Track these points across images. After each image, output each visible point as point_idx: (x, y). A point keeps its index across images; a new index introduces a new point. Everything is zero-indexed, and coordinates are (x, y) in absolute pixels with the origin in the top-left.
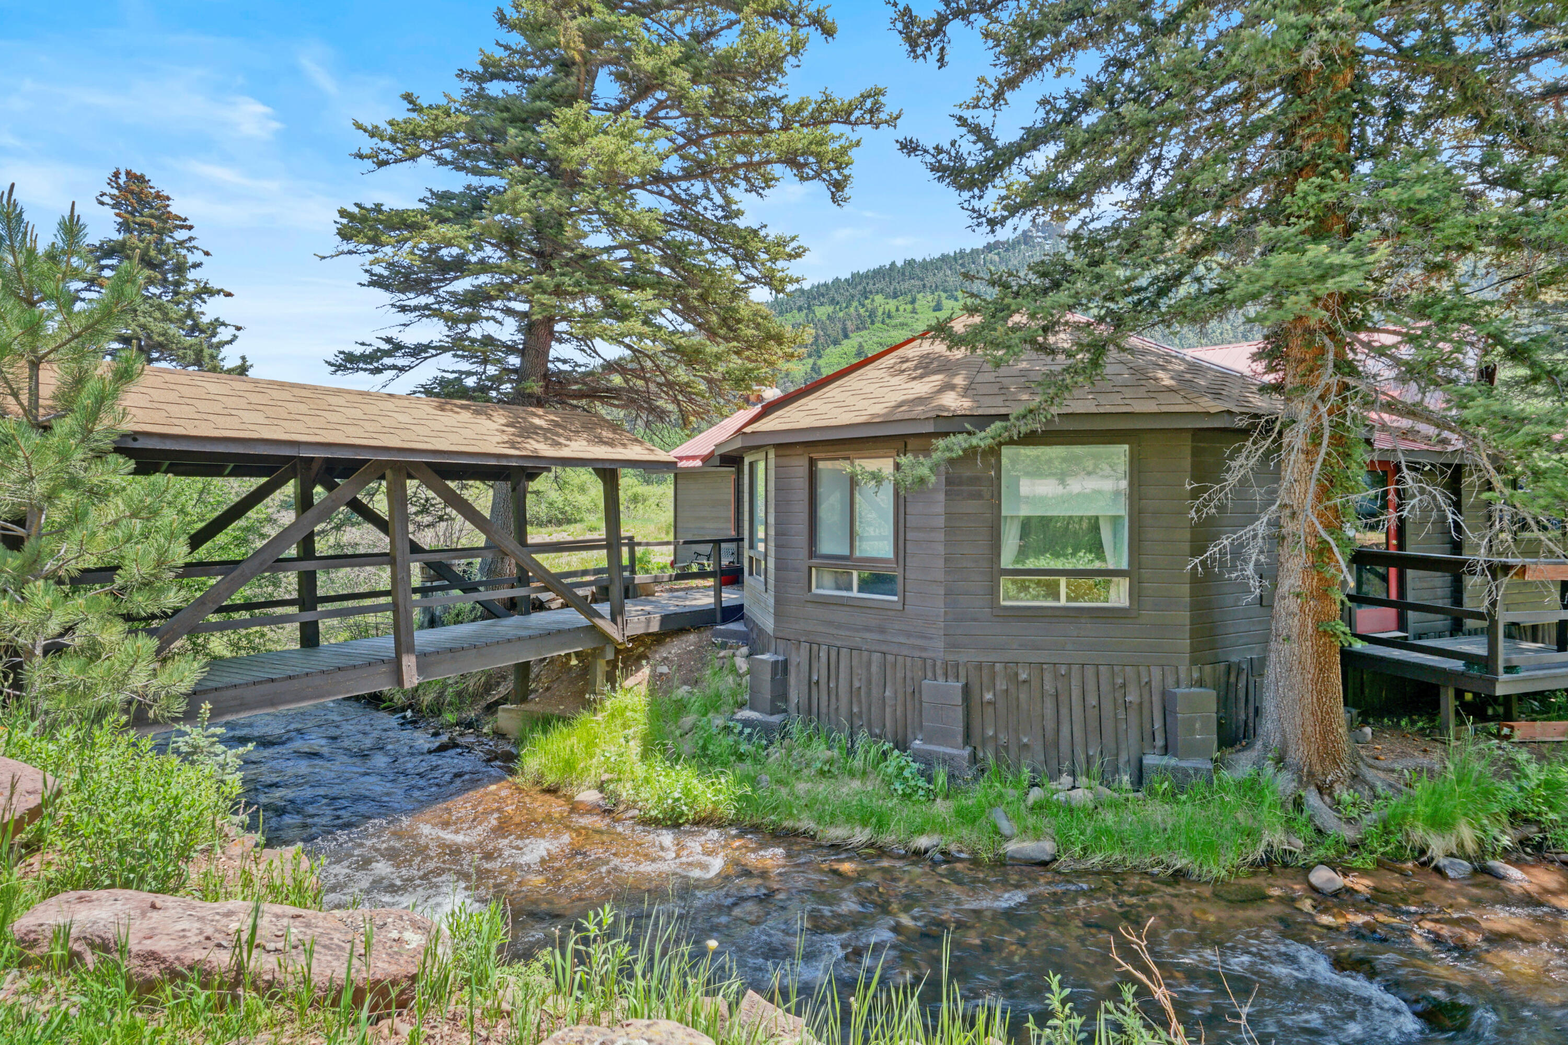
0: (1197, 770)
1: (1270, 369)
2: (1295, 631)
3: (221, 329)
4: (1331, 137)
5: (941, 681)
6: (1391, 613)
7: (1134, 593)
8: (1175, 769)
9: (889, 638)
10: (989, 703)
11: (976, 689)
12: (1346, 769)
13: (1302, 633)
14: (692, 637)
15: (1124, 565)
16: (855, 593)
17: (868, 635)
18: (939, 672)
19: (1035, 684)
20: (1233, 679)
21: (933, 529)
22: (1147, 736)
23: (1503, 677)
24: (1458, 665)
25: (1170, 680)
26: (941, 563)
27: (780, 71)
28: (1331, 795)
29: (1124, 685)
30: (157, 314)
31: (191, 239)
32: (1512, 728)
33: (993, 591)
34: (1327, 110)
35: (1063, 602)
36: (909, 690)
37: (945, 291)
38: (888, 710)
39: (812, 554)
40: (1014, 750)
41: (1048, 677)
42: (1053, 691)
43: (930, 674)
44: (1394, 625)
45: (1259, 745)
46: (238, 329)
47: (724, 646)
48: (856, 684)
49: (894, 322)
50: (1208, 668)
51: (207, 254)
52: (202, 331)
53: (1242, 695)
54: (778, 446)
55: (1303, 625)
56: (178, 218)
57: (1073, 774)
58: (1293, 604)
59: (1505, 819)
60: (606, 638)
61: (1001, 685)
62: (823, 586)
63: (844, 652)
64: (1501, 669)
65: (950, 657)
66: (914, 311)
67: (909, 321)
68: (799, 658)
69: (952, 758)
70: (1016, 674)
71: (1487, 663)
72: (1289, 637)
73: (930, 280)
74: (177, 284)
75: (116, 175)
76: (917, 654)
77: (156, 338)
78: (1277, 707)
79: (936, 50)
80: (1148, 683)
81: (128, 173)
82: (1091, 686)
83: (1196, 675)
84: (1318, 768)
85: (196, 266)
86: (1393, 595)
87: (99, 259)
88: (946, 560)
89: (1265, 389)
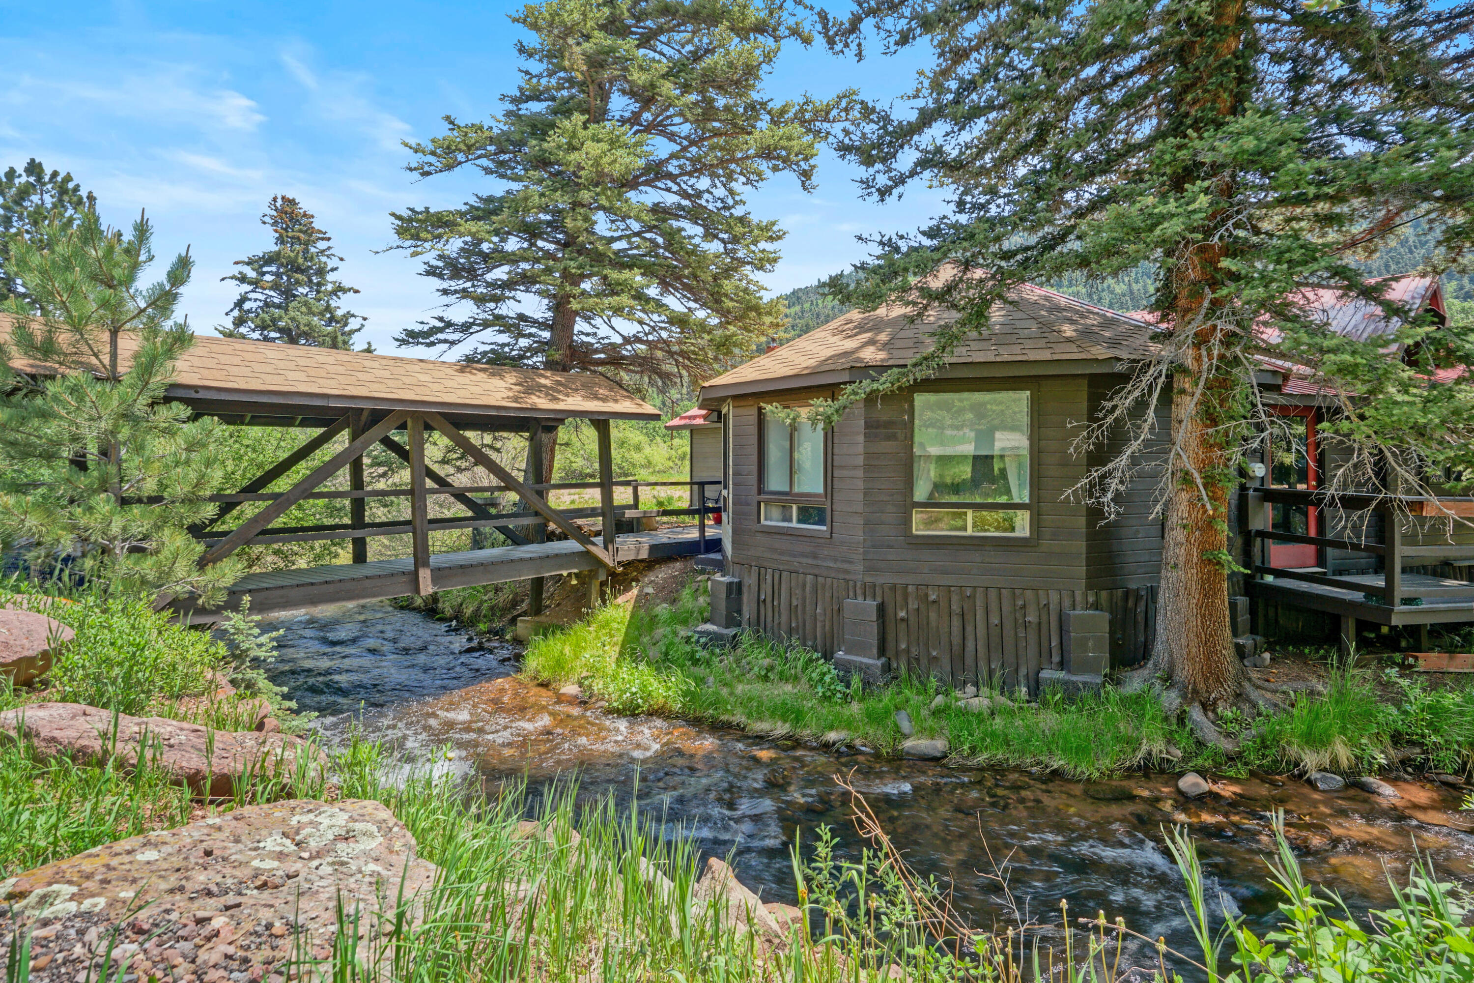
0: (1085, 684)
1: (1163, 319)
2: (1182, 559)
3: (351, 320)
4: (1214, 102)
5: (860, 600)
6: (1311, 549)
7: (1036, 523)
8: (1066, 683)
9: (820, 563)
10: (902, 620)
11: (890, 610)
12: (1230, 687)
13: (1187, 562)
14: (678, 565)
15: (1026, 499)
16: (794, 524)
17: (805, 560)
18: (859, 591)
19: (943, 604)
20: (1131, 603)
21: (855, 467)
22: (1045, 653)
23: (1399, 608)
24: (1359, 596)
25: (1067, 603)
26: (861, 497)
27: (757, 78)
28: (1214, 711)
29: (1024, 607)
30: (304, 309)
31: (329, 248)
32: (1416, 658)
33: (908, 522)
34: (1210, 77)
35: (970, 532)
36: (836, 607)
38: (819, 625)
39: (761, 490)
40: (924, 661)
41: (955, 598)
42: (958, 611)
43: (851, 594)
44: (1312, 561)
45: (1150, 664)
46: (365, 319)
47: (703, 572)
48: (794, 603)
50: (1104, 594)
51: (342, 259)
52: (337, 322)
53: (1141, 618)
54: (735, 398)
55: (1189, 554)
56: (320, 232)
57: (976, 685)
58: (1181, 534)
59: (1387, 739)
60: (599, 563)
61: (913, 605)
62: (771, 519)
63: (785, 574)
64: (1397, 600)
65: (868, 579)
68: (750, 581)
69: (868, 666)
70: (926, 595)
71: (1386, 595)
72: (1176, 566)
74: (319, 284)
75: (275, 199)
76: (841, 576)
77: (302, 328)
78: (1166, 629)
79: (854, 46)
80: (1047, 605)
81: (283, 198)
82: (994, 606)
83: (1091, 599)
84: (1201, 686)
85: (334, 270)
86: (1313, 533)
87: (261, 266)
88: (865, 494)
89: (1155, 337)
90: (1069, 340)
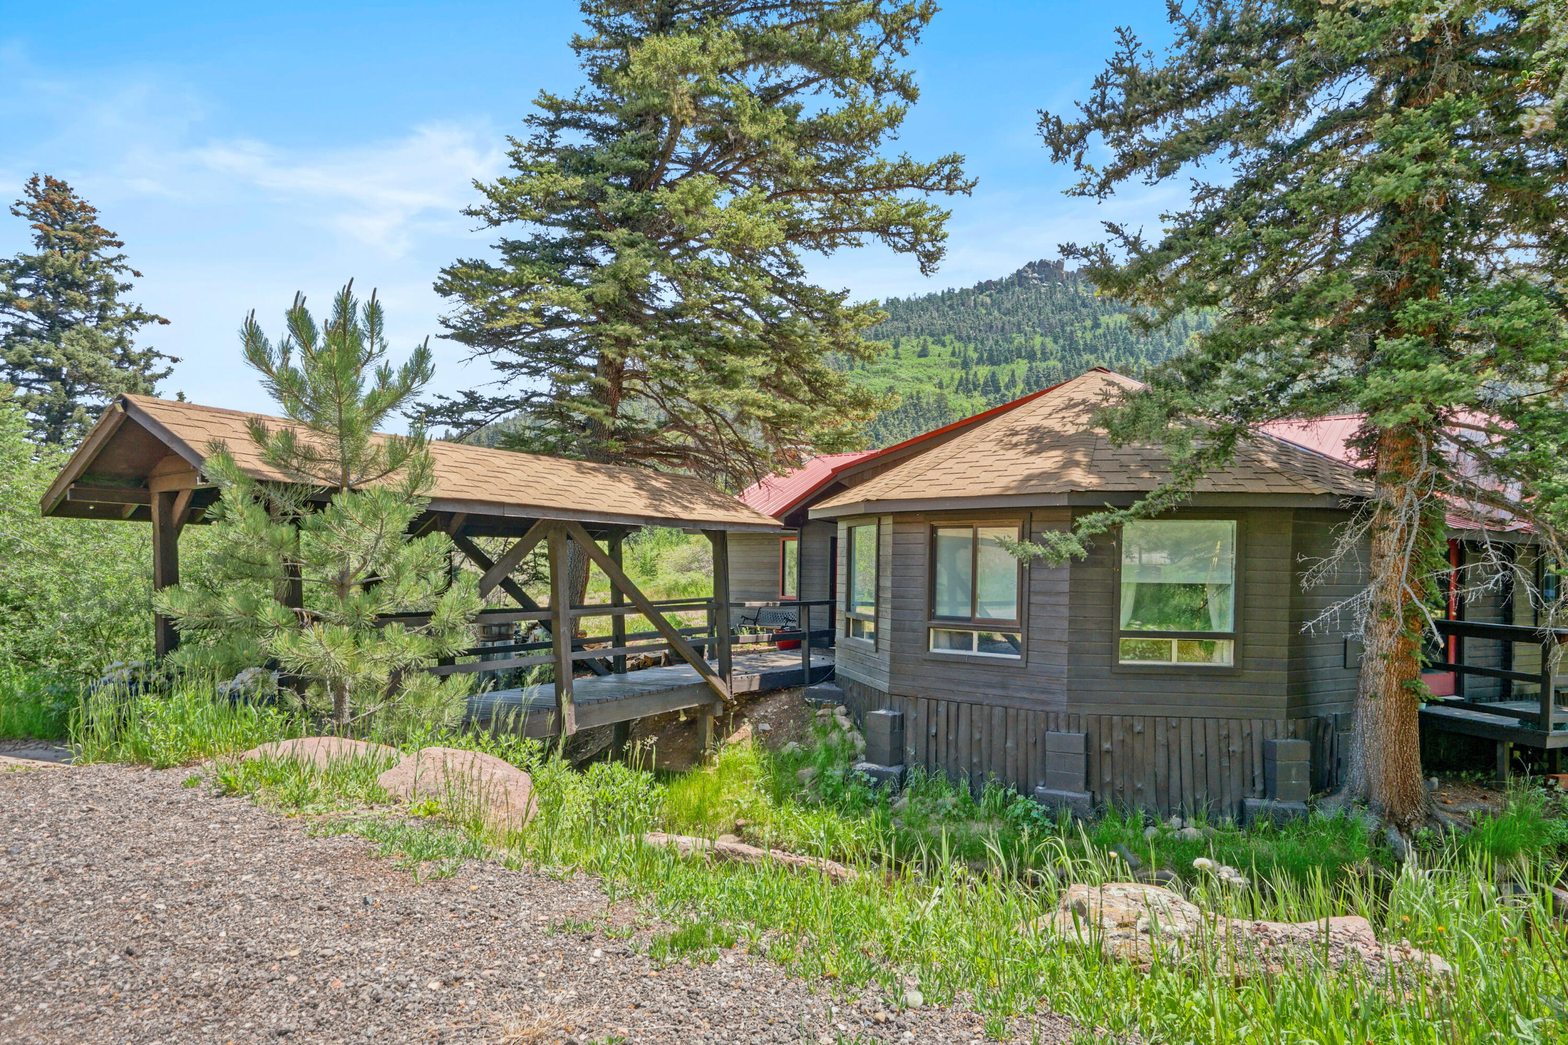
0: (1294, 811)
1: (1363, 457)
2: (1381, 688)
3: (155, 361)
5: (1063, 732)
6: (1450, 676)
7: (1239, 654)
8: (1275, 811)
9: (1010, 693)
10: (1107, 752)
11: (1095, 740)
12: (1422, 809)
13: (1387, 690)
14: (784, 697)
15: (1229, 628)
16: (975, 652)
17: (989, 691)
18: (1062, 724)
19: (1149, 733)
20: (1320, 733)
21: (1059, 593)
22: (1248, 783)
23: (1553, 732)
24: (1514, 722)
25: (1269, 733)
26: (1066, 624)
27: (874, 140)
28: (1409, 832)
29: (1228, 737)
30: (84, 342)
31: (120, 257)
32: (1557, 779)
33: (1113, 651)
35: (1174, 662)
36: (1031, 740)
37: (932, 335)
38: (1009, 759)
39: (932, 615)
40: (1128, 793)
41: (1160, 730)
42: (1164, 741)
43: (1052, 726)
44: (1451, 689)
45: (1345, 790)
46: (175, 360)
47: (818, 706)
48: (977, 736)
49: (875, 368)
50: (1301, 722)
51: (137, 274)
52: (132, 363)
53: (1328, 747)
54: (895, 514)
55: (1389, 683)
56: (106, 233)
57: (1182, 816)
58: (1380, 665)
60: (715, 694)
61: (1118, 735)
62: (940, 646)
63: (964, 708)
64: (1551, 726)
65: (1070, 711)
66: (897, 356)
67: (892, 367)
68: (915, 714)
69: (1075, 801)
70: (1132, 726)
71: (1539, 721)
73: (915, 322)
74: (103, 308)
75: (35, 181)
76: (1039, 708)
77: (85, 369)
78: (1363, 756)
80: (1250, 735)
81: (48, 180)
82: (1199, 737)
83: (1291, 728)
84: (1398, 809)
85: (126, 288)
86: (1452, 661)
87: (14, 277)
88: (1070, 622)
89: (1360, 473)
90: (1274, 471)
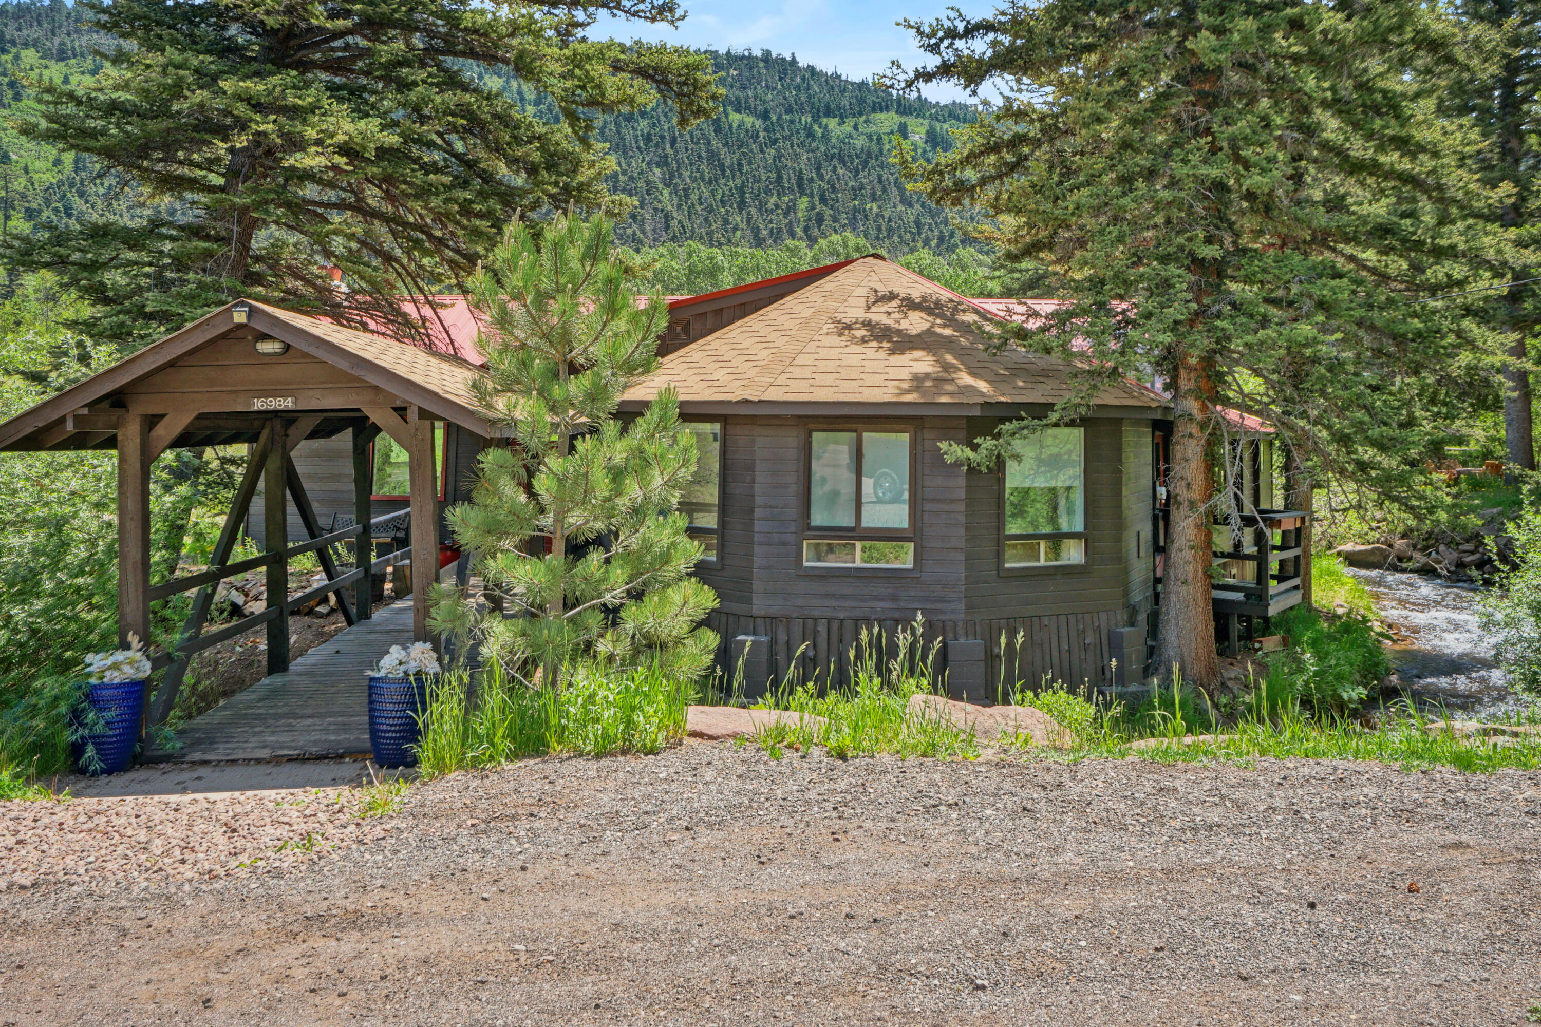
2: (1191, 575)
5: (961, 640)
7: (1088, 552)
12: (1219, 678)
13: (1195, 577)
15: (1079, 527)
16: (856, 565)
17: (879, 605)
18: (961, 632)
21: (953, 501)
22: (1099, 672)
24: (1240, 596)
25: (1112, 623)
26: (962, 532)
29: (1083, 631)
32: (1261, 643)
33: (999, 556)
35: (1042, 562)
39: (807, 528)
41: (1035, 629)
42: (1038, 641)
50: (1127, 610)
55: (1196, 571)
58: (1188, 555)
65: (967, 618)
70: (1015, 628)
71: (1260, 594)
72: (1186, 581)
76: (934, 617)
78: (1178, 637)
80: (1099, 627)
82: (1063, 634)
84: (1205, 681)
88: (967, 529)
